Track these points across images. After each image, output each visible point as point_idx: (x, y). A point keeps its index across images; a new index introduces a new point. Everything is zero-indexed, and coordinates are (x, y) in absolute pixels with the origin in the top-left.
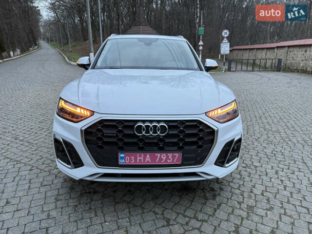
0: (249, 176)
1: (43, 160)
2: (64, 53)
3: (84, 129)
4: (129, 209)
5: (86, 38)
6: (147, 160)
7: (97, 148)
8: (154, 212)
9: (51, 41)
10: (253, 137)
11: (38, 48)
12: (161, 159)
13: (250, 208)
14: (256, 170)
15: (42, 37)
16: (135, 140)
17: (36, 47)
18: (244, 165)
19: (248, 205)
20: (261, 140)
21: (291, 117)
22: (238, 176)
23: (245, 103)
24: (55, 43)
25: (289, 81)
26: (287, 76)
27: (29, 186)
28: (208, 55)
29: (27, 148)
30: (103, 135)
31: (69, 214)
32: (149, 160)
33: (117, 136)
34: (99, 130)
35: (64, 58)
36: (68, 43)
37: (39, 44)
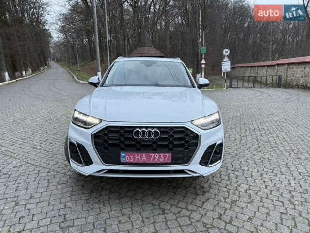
0: (236, 178)
1: (58, 165)
2: (73, 72)
3: (93, 133)
4: (132, 201)
5: (93, 58)
6: (143, 159)
7: (103, 149)
8: (152, 204)
9: (60, 61)
10: (245, 146)
11: (48, 67)
12: (154, 158)
13: (234, 202)
14: (243, 173)
15: (52, 57)
16: (134, 143)
17: (46, 67)
18: (233, 169)
19: (232, 200)
20: (252, 149)
21: (284, 129)
22: (227, 178)
23: (242, 117)
24: (63, 63)
25: (288, 97)
26: (287, 92)
27: (48, 185)
28: (211, 72)
29: (44, 155)
30: (108, 138)
31: (82, 205)
32: (145, 159)
33: (120, 139)
34: (105, 135)
35: (73, 77)
36: (76, 63)
37: (49, 63)
